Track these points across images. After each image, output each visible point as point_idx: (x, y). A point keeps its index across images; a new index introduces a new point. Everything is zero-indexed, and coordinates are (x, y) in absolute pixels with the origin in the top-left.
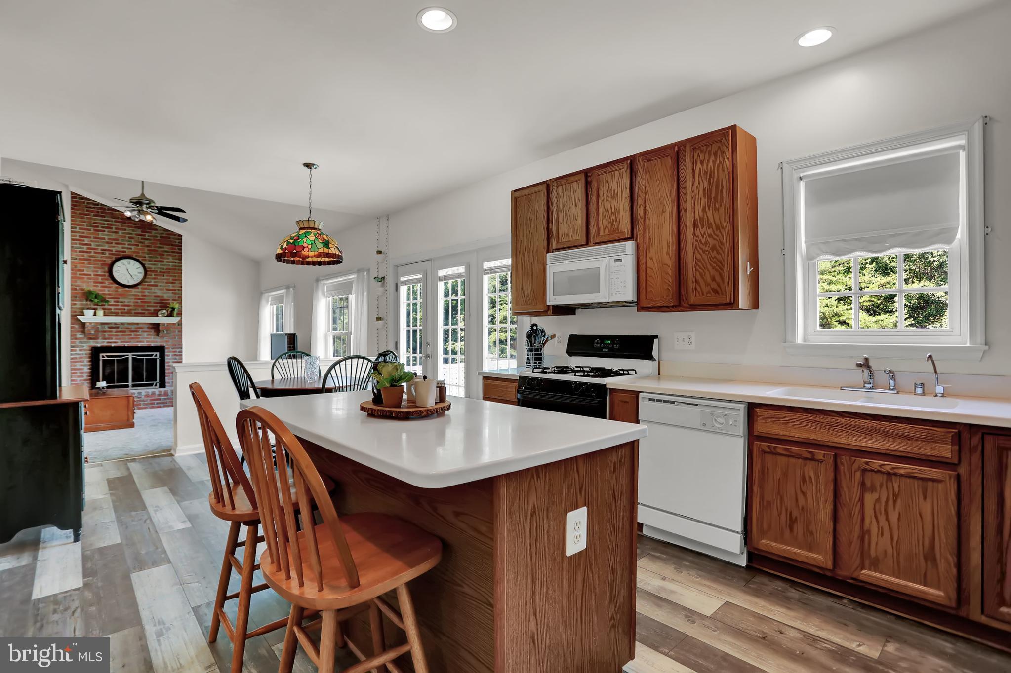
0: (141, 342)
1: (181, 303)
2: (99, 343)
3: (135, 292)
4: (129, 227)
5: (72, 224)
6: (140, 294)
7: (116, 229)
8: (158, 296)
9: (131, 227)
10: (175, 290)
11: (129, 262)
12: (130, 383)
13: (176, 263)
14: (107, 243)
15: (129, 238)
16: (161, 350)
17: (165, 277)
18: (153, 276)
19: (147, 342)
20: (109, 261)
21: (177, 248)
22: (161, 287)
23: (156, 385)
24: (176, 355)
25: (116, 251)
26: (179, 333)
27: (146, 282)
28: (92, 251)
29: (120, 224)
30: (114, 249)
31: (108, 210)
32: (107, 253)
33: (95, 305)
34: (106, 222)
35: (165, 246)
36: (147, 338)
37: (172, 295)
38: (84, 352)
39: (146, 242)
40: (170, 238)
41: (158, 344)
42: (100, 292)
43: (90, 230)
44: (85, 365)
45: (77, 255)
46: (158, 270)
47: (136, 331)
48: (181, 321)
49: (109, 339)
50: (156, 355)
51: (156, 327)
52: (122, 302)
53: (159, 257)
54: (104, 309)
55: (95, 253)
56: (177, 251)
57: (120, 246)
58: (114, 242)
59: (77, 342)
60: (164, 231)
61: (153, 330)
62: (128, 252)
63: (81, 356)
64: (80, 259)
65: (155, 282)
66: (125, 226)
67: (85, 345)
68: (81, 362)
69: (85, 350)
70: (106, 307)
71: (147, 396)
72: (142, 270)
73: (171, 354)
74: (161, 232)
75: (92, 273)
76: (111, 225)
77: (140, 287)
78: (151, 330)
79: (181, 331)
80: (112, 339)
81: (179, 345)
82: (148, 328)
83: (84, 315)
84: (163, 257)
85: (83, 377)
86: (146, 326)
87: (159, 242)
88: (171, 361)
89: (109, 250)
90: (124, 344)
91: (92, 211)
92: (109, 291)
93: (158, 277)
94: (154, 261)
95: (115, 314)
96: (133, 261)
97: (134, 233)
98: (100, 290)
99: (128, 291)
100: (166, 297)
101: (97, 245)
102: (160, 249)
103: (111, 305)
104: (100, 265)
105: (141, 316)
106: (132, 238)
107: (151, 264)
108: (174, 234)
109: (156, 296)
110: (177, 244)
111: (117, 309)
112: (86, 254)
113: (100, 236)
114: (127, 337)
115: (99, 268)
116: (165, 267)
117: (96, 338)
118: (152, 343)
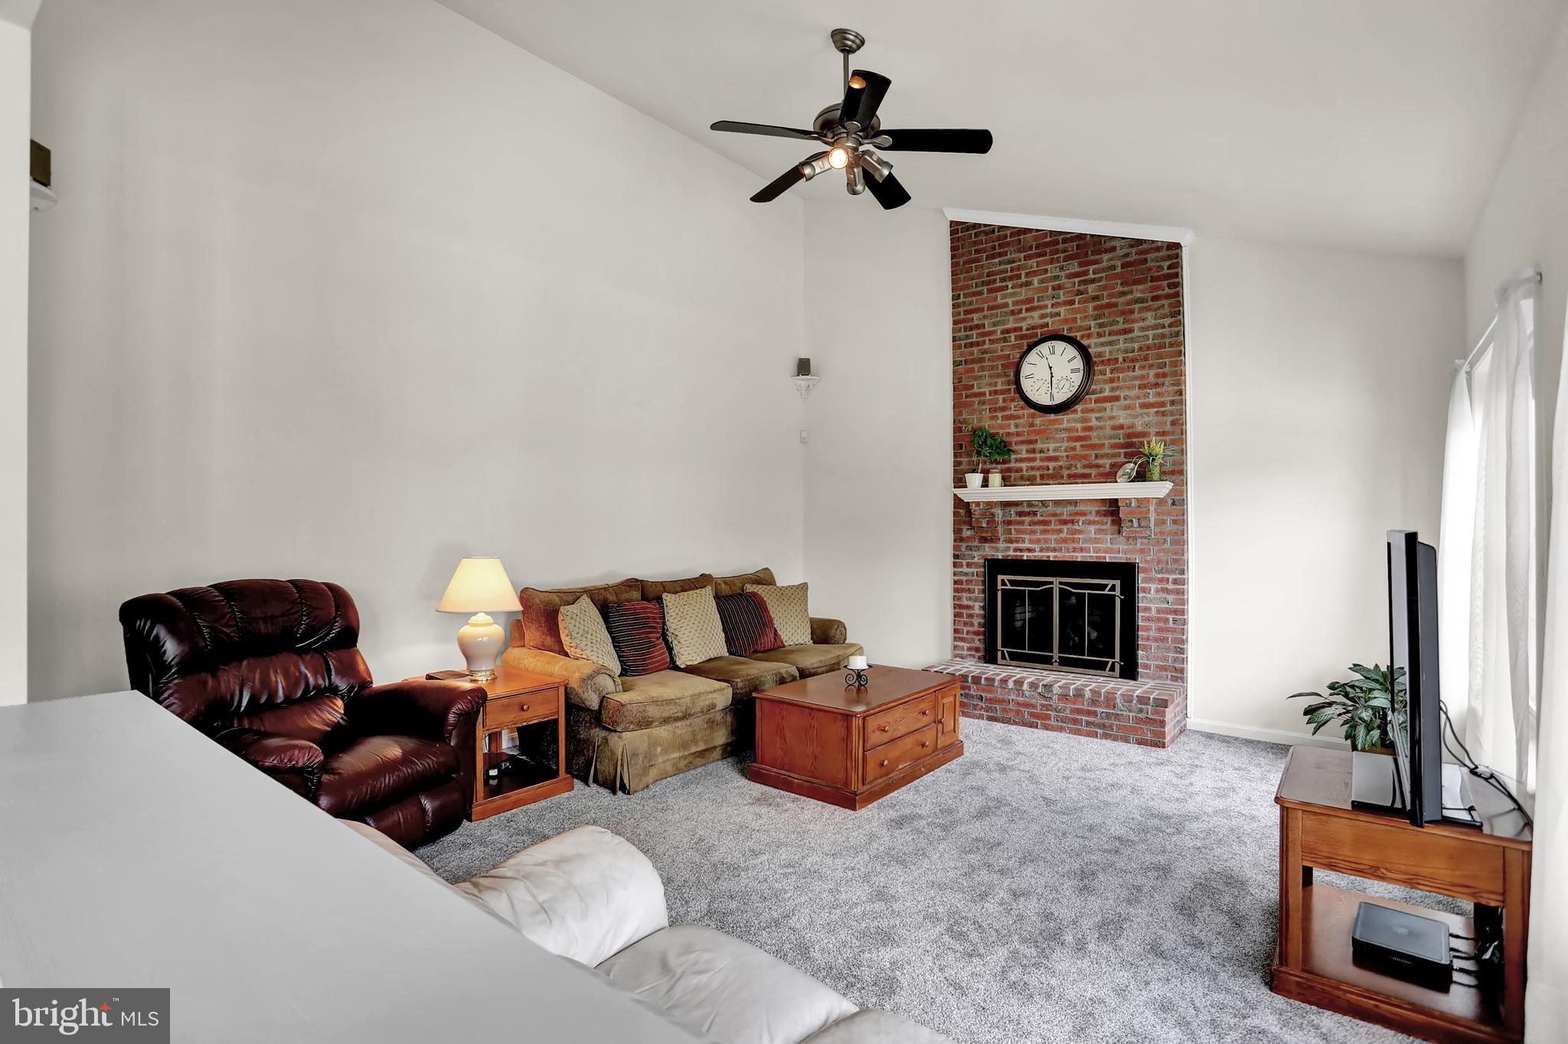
0: (1082, 550)
2: (1002, 551)
3: (1069, 421)
4: (1052, 262)
6: (1079, 426)
7: (1028, 274)
8: (1121, 427)
9: (1058, 260)
10: (1163, 404)
11: (1054, 347)
12: (1056, 654)
13: (1163, 327)
14: (1013, 313)
15: (1054, 288)
16: (1126, 573)
17: (1138, 372)
19: (1096, 550)
20: (1015, 356)
21: (1165, 283)
22: (1128, 402)
23: (1112, 669)
24: (1168, 591)
25: (1027, 329)
26: (1175, 527)
27: (1094, 393)
28: (987, 339)
29: (1033, 262)
30: (1024, 325)
32: (1013, 336)
33: (985, 463)
34: (1008, 267)
35: (1134, 288)
36: (1096, 541)
37: (1153, 419)
38: (975, 570)
39: (1091, 288)
40: (1146, 261)
41: (1121, 558)
42: (999, 431)
43: (980, 293)
44: (976, 600)
45: (962, 354)
46: (1120, 357)
47: (1072, 522)
48: (1180, 491)
49: (1017, 541)
50: (1113, 588)
51: (1112, 508)
52: (1042, 451)
53: (1120, 319)
56: (1167, 291)
57: (1036, 314)
58: (1024, 307)
59: (964, 545)
60: (1132, 246)
61: (1109, 519)
62: (1053, 325)
63: (970, 578)
64: (968, 362)
65: (1111, 390)
66: (1046, 263)
67: (975, 554)
68: (969, 591)
69: (976, 565)
70: (1011, 465)
71: (1064, 697)
72: (1078, 363)
73: (1153, 587)
74: (1125, 251)
75: (987, 390)
76: (1018, 268)
77: (1079, 407)
78: (1105, 519)
79: (1182, 522)
80: (1024, 542)
81: (1175, 561)
82: (1098, 512)
83: (968, 488)
84: (1133, 317)
85: (972, 625)
86: (1094, 508)
87: (1119, 282)
88: (1153, 606)
89: (1015, 330)
90: (1048, 554)
91: (984, 250)
92: (1017, 426)
93: (1121, 375)
94: (1110, 334)
95: (1029, 480)
96: (1059, 345)
97: (1063, 274)
98: (1001, 427)
99: (1055, 421)
100: (1139, 429)
101: (994, 325)
102: (1122, 299)
103: (1021, 460)
104: (1000, 367)
105: (1083, 483)
106: (1059, 287)
107: (1102, 344)
108: (1155, 246)
109: (1114, 428)
110: (1166, 271)
111: (1032, 468)
112: (975, 350)
113: (1000, 301)
114: (1053, 537)
115: (998, 376)
116: (1136, 346)
117: (993, 539)
118: (1107, 556)
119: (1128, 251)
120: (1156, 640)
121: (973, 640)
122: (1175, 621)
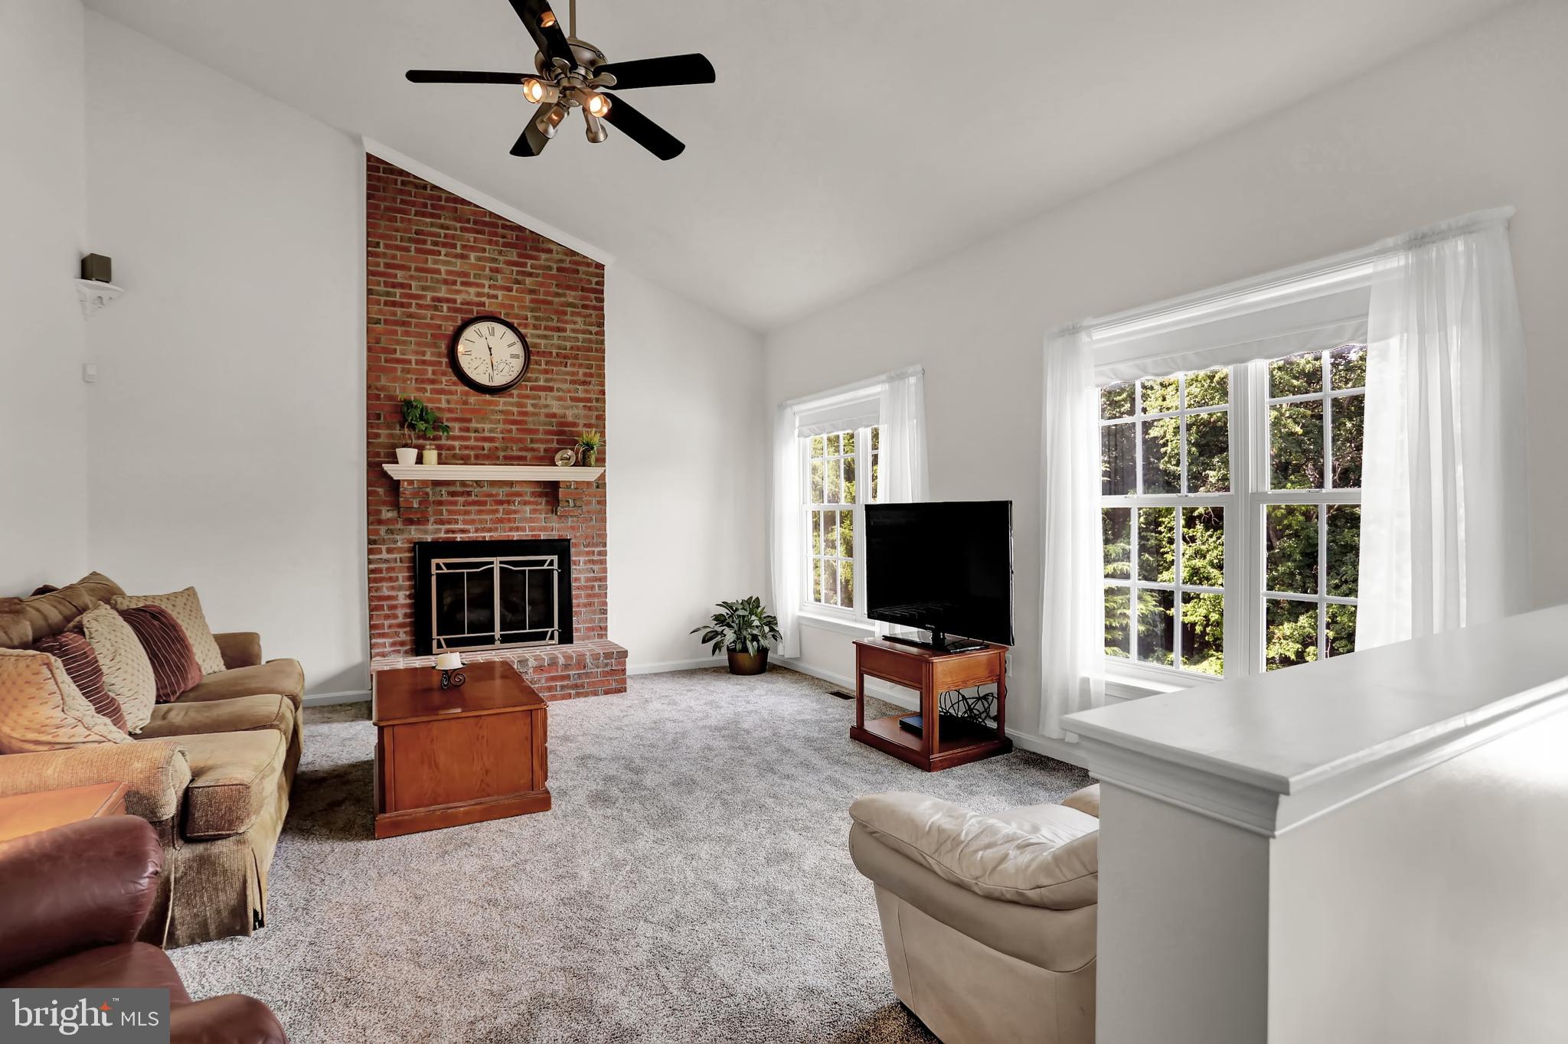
0: (517, 529)
1: (603, 434)
2: (431, 532)
3: (505, 404)
4: (490, 242)
5: (368, 234)
6: (515, 409)
7: (464, 247)
8: (554, 416)
9: (497, 243)
10: (589, 400)
11: (493, 329)
12: (497, 633)
13: (591, 333)
14: (446, 282)
15: (491, 270)
16: (561, 548)
17: (569, 369)
18: (543, 366)
19: (532, 529)
20: (449, 328)
21: (593, 296)
22: (560, 394)
23: (552, 638)
24: (593, 562)
25: (462, 304)
26: (598, 507)
28: (414, 302)
29: (471, 236)
30: (459, 298)
31: (447, 200)
32: (445, 306)
33: (419, 437)
34: (442, 232)
35: (568, 292)
36: (531, 520)
37: (582, 412)
38: (398, 556)
39: (528, 280)
40: (577, 272)
41: (554, 535)
42: (430, 405)
43: (407, 249)
44: (400, 588)
45: (380, 312)
46: (554, 351)
47: (508, 502)
48: (603, 476)
49: (449, 522)
50: (551, 563)
51: (550, 491)
52: (476, 431)
53: (555, 317)
54: (439, 448)
55: (419, 306)
56: (594, 303)
57: (472, 290)
58: (459, 280)
59: (383, 529)
60: (566, 255)
61: (544, 500)
62: (490, 306)
63: (393, 565)
64: (386, 322)
65: (547, 380)
66: (483, 241)
67: (398, 537)
68: (391, 579)
69: (400, 550)
70: (443, 442)
72: (518, 349)
73: (582, 559)
74: (560, 257)
75: (413, 358)
76: (453, 237)
77: (515, 392)
78: (539, 500)
79: (602, 502)
80: (456, 522)
81: (599, 536)
82: (533, 494)
83: (397, 463)
84: (566, 318)
85: (395, 617)
86: (528, 490)
87: (555, 283)
88: (582, 576)
89: (448, 300)
90: (483, 535)
91: (414, 204)
92: (448, 402)
93: (555, 368)
94: (546, 328)
95: (462, 460)
96: (500, 329)
97: (501, 258)
98: (430, 400)
99: (490, 403)
100: (570, 419)
101: (424, 288)
102: (556, 300)
103: (454, 438)
104: (429, 336)
105: (518, 465)
106: (497, 270)
107: (539, 337)
108: (586, 262)
109: (548, 416)
110: (594, 286)
111: (467, 448)
112: (399, 310)
113: (430, 265)
114: (488, 517)
115: (427, 345)
116: (568, 344)
117: (422, 521)
118: (542, 534)
119: (564, 257)
120: (585, 605)
121: (397, 634)
122: (599, 586)
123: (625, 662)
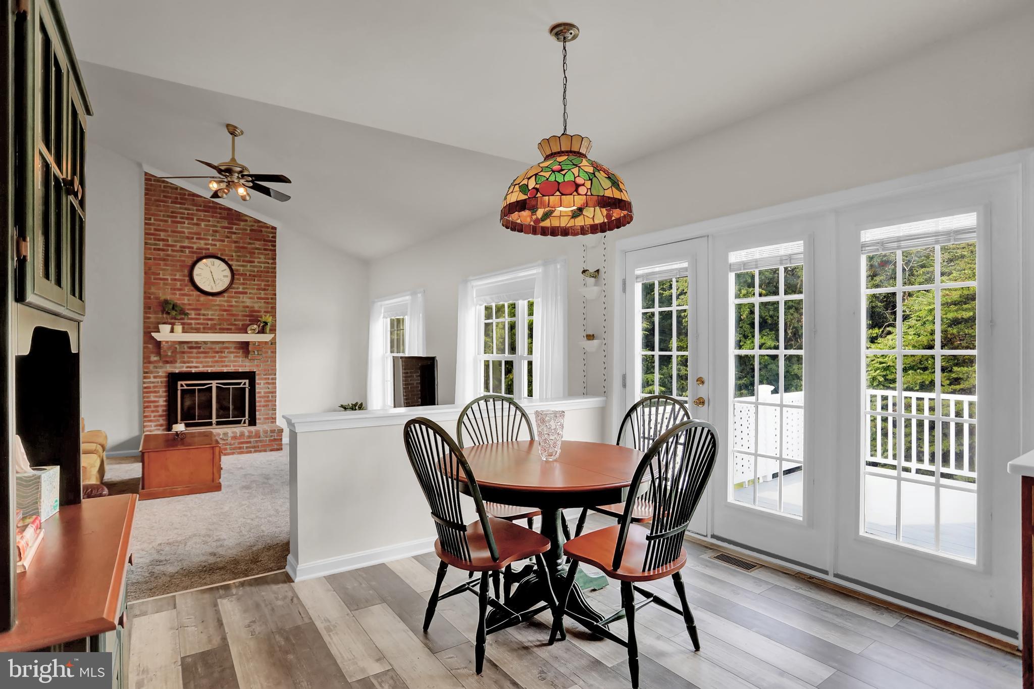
0: (226, 366)
1: (274, 316)
2: (178, 368)
3: (220, 301)
4: (213, 217)
5: (146, 214)
6: (226, 304)
7: (198, 219)
8: (247, 307)
9: (216, 217)
10: (268, 299)
11: (214, 262)
12: (214, 420)
13: (269, 263)
14: (188, 238)
15: (214, 231)
16: (251, 376)
17: (256, 282)
18: (242, 281)
19: (234, 366)
20: (189, 262)
21: (270, 244)
22: (251, 295)
23: (245, 423)
24: (268, 383)
25: (197, 249)
26: (272, 354)
27: (234, 288)
28: (170, 248)
29: (202, 214)
30: (195, 246)
31: (189, 195)
32: (187, 251)
33: (172, 319)
34: (186, 212)
35: (256, 242)
36: (234, 361)
37: (263, 305)
38: (159, 380)
39: (234, 236)
40: (261, 231)
41: (247, 369)
42: (178, 302)
43: (166, 221)
44: (160, 397)
45: (151, 254)
46: (248, 273)
47: (221, 352)
48: (274, 338)
49: (188, 362)
50: (245, 384)
51: (245, 347)
52: (204, 315)
53: (248, 255)
54: (183, 324)
55: (173, 251)
56: (271, 247)
57: (202, 242)
58: (195, 236)
59: (151, 366)
60: (255, 222)
61: (241, 351)
62: (212, 250)
63: (156, 384)
64: (155, 259)
65: (243, 289)
66: (209, 216)
67: (160, 370)
68: (155, 392)
69: (160, 377)
70: (186, 321)
71: (234, 438)
72: (228, 272)
73: (262, 382)
74: (252, 223)
75: (169, 277)
76: (192, 214)
77: (225, 294)
78: (238, 351)
79: (274, 352)
80: (192, 362)
81: (272, 370)
82: (235, 348)
83: (159, 332)
85: (158, 411)
86: (234, 346)
87: (248, 237)
88: (262, 391)
89: (189, 247)
90: (207, 369)
91: (170, 197)
92: (189, 300)
93: (248, 282)
94: (243, 261)
95: (196, 330)
96: (217, 262)
97: (219, 225)
98: (179, 299)
99: (212, 300)
100: (256, 309)
101: (176, 241)
102: (249, 246)
103: (192, 319)
104: (178, 266)
105: (227, 333)
106: (216, 231)
107: (239, 266)
108: (266, 226)
109: (244, 307)
110: (270, 238)
111: (198, 324)
112: (162, 253)
113: (179, 229)
114: (210, 360)
115: (178, 271)
116: (256, 269)
117: (173, 362)
118: (240, 368)
119: (254, 224)
120: (264, 406)
121: (158, 420)
122: (272, 396)
123: (282, 435)
